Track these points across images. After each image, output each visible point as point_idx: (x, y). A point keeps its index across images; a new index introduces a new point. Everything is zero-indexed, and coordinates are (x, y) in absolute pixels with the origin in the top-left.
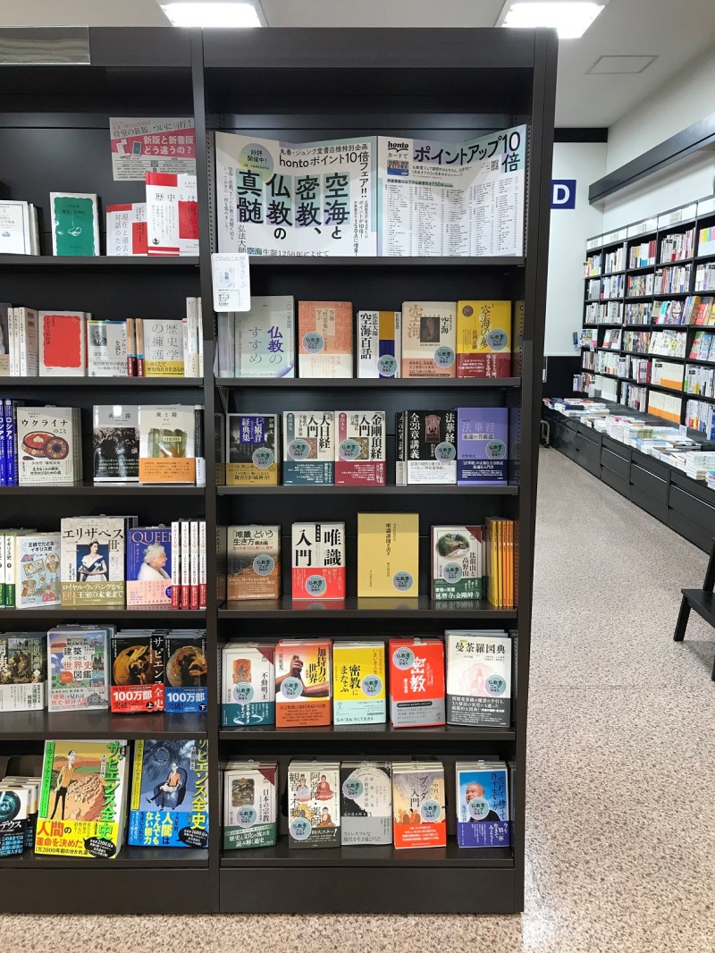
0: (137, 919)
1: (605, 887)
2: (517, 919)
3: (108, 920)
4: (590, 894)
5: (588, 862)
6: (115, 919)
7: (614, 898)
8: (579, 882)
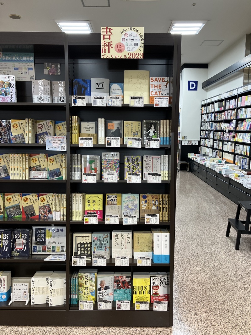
0: (41, 328)
1: (201, 318)
2: (171, 329)
3: (31, 328)
4: (196, 321)
5: (196, 310)
6: (34, 327)
7: (204, 322)
8: (192, 317)
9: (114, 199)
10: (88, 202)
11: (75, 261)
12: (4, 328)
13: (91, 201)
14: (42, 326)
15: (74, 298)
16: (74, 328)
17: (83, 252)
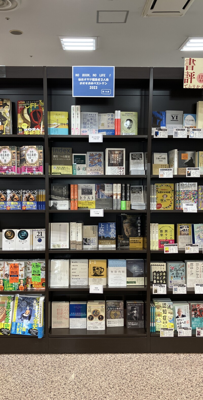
9: (186, 229)
10: (161, 232)
11: (156, 289)
12: (87, 356)
13: (164, 231)
14: (123, 353)
15: (153, 326)
16: (155, 355)
17: (158, 282)
